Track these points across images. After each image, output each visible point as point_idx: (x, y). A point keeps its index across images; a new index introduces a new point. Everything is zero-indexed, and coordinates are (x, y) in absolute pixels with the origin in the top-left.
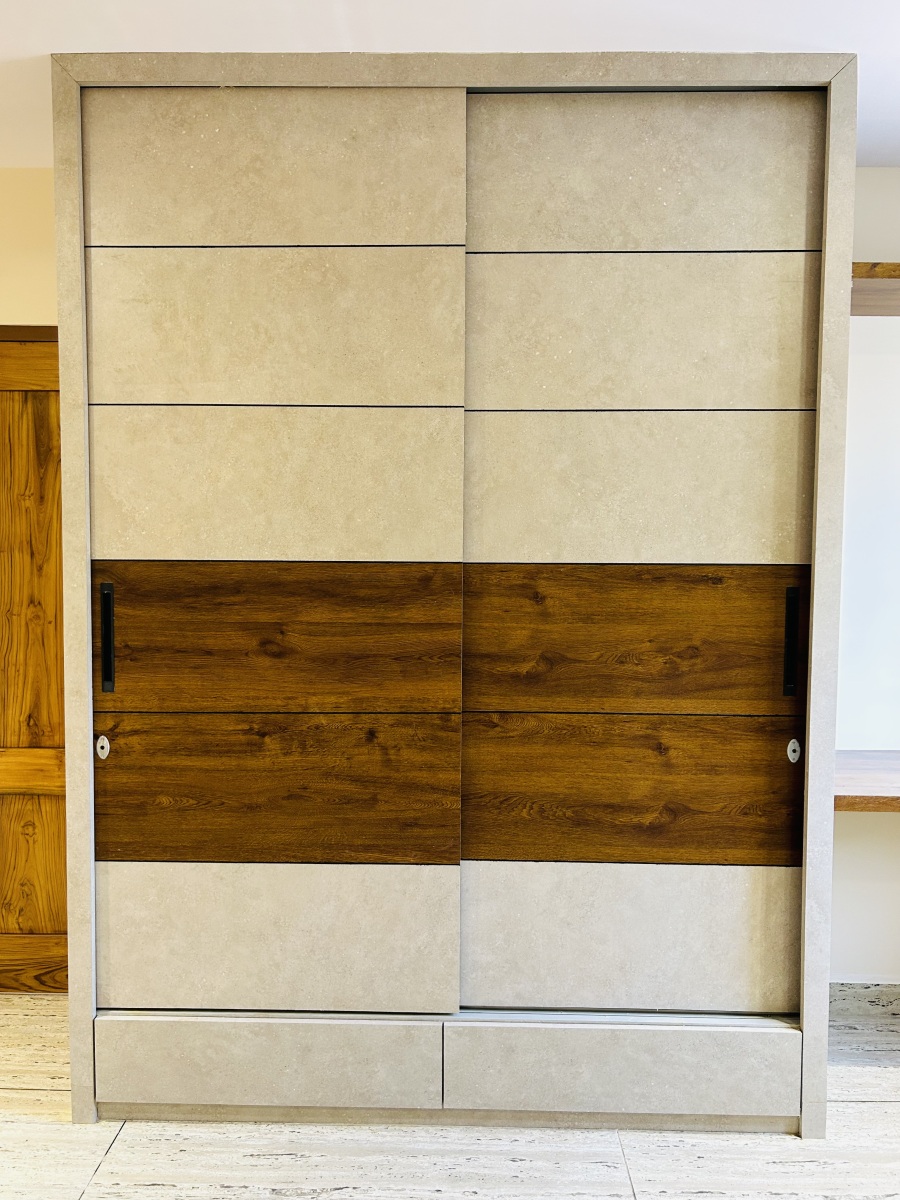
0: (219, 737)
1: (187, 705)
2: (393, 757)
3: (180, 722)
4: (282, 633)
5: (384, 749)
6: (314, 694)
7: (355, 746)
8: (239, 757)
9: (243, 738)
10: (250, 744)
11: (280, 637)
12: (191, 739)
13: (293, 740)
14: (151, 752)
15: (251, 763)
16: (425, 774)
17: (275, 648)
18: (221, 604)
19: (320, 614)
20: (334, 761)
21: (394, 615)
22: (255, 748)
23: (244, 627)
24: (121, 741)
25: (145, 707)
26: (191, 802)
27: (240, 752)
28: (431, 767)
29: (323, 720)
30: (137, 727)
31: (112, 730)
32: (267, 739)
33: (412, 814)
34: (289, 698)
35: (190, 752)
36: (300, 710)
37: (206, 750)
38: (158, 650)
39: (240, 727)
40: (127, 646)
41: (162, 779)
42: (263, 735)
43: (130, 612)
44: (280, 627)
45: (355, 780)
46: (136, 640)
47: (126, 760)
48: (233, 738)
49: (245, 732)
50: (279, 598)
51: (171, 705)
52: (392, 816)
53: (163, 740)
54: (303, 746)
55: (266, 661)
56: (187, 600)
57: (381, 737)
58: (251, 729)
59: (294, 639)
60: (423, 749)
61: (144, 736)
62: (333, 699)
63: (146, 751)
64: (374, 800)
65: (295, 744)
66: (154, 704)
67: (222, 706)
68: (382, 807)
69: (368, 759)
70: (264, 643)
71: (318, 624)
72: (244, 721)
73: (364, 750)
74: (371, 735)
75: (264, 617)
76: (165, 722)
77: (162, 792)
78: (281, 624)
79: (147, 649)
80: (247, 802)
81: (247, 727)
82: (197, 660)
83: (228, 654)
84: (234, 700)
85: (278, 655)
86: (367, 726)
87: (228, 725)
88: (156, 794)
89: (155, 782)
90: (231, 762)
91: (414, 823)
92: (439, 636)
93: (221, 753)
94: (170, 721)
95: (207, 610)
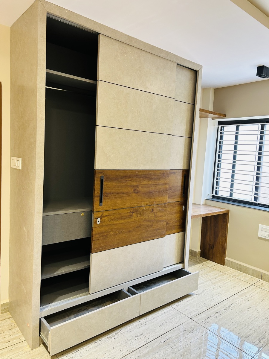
0: (124, 215)
1: (118, 207)
2: (156, 215)
3: (116, 212)
4: (138, 187)
5: (154, 213)
6: (143, 202)
7: (149, 213)
8: (128, 219)
9: (129, 214)
10: (130, 215)
11: (137, 188)
12: (119, 216)
13: (138, 213)
14: (109, 221)
15: (130, 220)
16: (161, 218)
17: (136, 191)
18: (126, 181)
19: (145, 182)
20: (145, 217)
21: (158, 182)
22: (131, 216)
23: (131, 186)
24: (103, 219)
25: (109, 209)
26: (118, 232)
27: (128, 218)
28: (162, 216)
29: (144, 208)
30: (107, 214)
31: (101, 216)
32: (134, 214)
33: (158, 227)
34: (139, 203)
35: (118, 219)
36: (140, 206)
37: (121, 219)
38: (113, 193)
39: (128, 212)
40: (106, 193)
41: (112, 227)
42: (133, 213)
43: (107, 184)
44: (137, 186)
45: (150, 221)
46: (108, 191)
47: (104, 224)
48: (127, 214)
49: (129, 213)
50: (138, 179)
51: (115, 208)
52: (155, 228)
53: (112, 217)
54: (140, 215)
55: (134, 194)
56: (120, 180)
57: (154, 211)
58: (131, 212)
59: (140, 189)
60: (161, 212)
61: (108, 217)
62: (146, 203)
63: (108, 221)
64: (152, 225)
65: (139, 214)
66: (111, 208)
67: (126, 206)
68: (153, 227)
69: (151, 216)
70: (134, 190)
71: (145, 185)
72: (129, 210)
73: (151, 214)
74: (153, 210)
75: (135, 184)
76: (113, 212)
77: (111, 231)
78: (138, 185)
79: (110, 193)
80: (129, 230)
81: (130, 211)
82: (121, 195)
83: (127, 194)
84: (128, 205)
85: (137, 193)
86: (152, 208)
87: (126, 211)
88: (110, 232)
89: (110, 229)
90: (126, 221)
91: (159, 229)
92: (165, 186)
93: (124, 219)
94: (114, 212)
95: (124, 182)
